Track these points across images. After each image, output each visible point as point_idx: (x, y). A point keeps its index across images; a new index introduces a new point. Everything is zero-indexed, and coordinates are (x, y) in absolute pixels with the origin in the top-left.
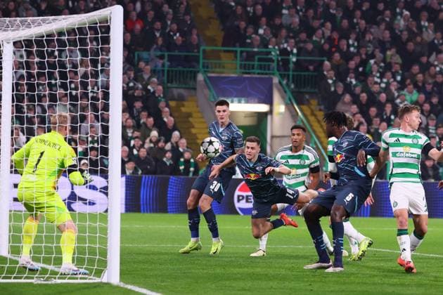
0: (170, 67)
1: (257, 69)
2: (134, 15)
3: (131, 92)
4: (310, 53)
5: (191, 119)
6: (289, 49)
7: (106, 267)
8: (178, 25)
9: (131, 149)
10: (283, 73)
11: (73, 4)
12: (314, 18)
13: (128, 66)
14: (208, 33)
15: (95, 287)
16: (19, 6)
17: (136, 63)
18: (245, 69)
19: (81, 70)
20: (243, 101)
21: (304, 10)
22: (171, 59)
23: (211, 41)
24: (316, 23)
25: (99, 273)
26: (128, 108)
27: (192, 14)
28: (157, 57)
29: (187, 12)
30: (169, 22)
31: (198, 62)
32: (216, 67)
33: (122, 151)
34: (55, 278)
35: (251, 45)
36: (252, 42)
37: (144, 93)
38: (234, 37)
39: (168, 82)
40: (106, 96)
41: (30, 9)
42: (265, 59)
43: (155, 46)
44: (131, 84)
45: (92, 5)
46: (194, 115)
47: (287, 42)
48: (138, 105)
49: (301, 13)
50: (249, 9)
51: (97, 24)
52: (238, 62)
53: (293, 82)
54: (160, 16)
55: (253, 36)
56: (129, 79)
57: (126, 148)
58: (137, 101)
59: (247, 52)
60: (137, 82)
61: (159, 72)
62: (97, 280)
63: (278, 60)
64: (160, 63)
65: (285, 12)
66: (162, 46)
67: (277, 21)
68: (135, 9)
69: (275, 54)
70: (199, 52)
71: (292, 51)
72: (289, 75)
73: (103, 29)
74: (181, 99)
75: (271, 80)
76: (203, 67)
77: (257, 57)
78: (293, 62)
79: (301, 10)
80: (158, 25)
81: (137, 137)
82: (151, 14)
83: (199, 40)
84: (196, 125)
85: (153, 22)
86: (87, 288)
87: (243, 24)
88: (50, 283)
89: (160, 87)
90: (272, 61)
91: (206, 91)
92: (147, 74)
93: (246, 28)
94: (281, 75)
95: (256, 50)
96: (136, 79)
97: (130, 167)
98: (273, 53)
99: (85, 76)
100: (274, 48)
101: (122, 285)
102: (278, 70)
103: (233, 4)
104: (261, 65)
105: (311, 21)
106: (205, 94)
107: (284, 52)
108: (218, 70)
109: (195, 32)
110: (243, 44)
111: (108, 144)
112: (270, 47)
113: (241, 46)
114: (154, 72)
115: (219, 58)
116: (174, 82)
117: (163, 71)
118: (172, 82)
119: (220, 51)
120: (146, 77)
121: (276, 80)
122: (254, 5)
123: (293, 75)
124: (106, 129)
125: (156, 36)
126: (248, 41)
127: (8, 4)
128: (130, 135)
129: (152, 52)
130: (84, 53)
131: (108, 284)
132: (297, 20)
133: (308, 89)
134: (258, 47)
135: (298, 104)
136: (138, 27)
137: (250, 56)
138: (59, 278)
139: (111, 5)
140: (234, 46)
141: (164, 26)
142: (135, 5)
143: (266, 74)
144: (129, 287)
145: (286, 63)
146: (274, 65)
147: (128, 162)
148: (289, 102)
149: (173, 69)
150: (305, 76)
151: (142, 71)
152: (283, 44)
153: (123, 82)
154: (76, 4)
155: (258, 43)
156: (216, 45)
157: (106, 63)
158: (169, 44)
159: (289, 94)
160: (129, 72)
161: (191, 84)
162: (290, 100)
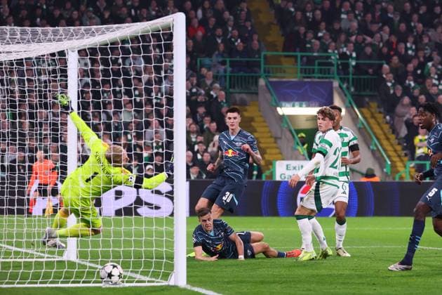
0: (232, 72)
1: (318, 73)
2: (195, 23)
3: (194, 98)
4: (370, 57)
5: (253, 124)
6: (348, 53)
7: (173, 270)
8: (238, 30)
9: (195, 153)
10: (342, 76)
11: (136, 12)
12: (372, 22)
13: (191, 72)
14: (270, 39)
15: (163, 290)
16: (83, 15)
17: (198, 70)
18: (305, 73)
19: (145, 77)
20: (304, 106)
21: (362, 14)
22: (233, 64)
23: (272, 46)
24: (375, 27)
25: (166, 276)
26: (192, 114)
27: (253, 20)
28: (219, 62)
29: (248, 19)
30: (230, 29)
31: (259, 66)
32: (277, 72)
33: (187, 156)
34: (123, 282)
35: (311, 50)
36: (312, 47)
37: (207, 99)
38: (294, 43)
39: (230, 87)
40: (170, 102)
41: (94, 18)
42: (326, 63)
43: (217, 53)
44: (194, 90)
45: (154, 13)
46: (256, 119)
47: (346, 46)
48: (201, 110)
49: (359, 18)
50: (308, 14)
51: (160, 31)
52: (299, 67)
53: (353, 85)
54: (222, 23)
55: (313, 41)
56: (192, 85)
57: (190, 153)
58: (201, 106)
59: (308, 57)
60: (200, 87)
61: (221, 77)
62: (164, 283)
63: (338, 65)
64: (222, 68)
65: (344, 16)
66: (224, 52)
67: (337, 26)
68: (196, 17)
69: (334, 58)
70: (260, 57)
71: (351, 55)
72: (348, 79)
73: (165, 38)
74: (243, 103)
75: (332, 83)
76: (265, 72)
77: (317, 62)
78: (353, 67)
79: (360, 15)
80: (219, 31)
81: (200, 142)
82: (212, 21)
83: (260, 45)
84: (258, 129)
85: (215, 28)
86: (156, 291)
87: (302, 30)
88: (118, 286)
89: (223, 93)
90: (332, 65)
91: (268, 95)
92: (210, 79)
93: (305, 33)
94: (341, 79)
95: (315, 54)
96: (198, 85)
97: (194, 170)
98: (333, 57)
99: (149, 82)
100: (334, 52)
101: (189, 287)
102: (338, 74)
103: (292, 10)
104: (321, 69)
105: (369, 26)
106: (265, 97)
107: (343, 56)
108: (279, 75)
109: (256, 37)
110: (304, 49)
111: (172, 150)
112: (330, 51)
113: (301, 51)
114: (216, 78)
115: (280, 63)
116: (236, 88)
117: (225, 77)
118: (234, 88)
119: (281, 56)
120: (209, 82)
121: (336, 84)
122: (313, 11)
123: (353, 79)
124: (170, 135)
125: (217, 42)
126: (308, 46)
127: (72, 13)
128: (194, 140)
129: (214, 58)
130: (147, 60)
131: (175, 287)
132: (355, 24)
133: (368, 92)
134: (318, 52)
135: (358, 108)
136: (200, 34)
137: (310, 61)
138: (127, 282)
139: (173, 13)
140: (295, 51)
141: (225, 32)
142: (196, 11)
143: (326, 78)
144: (196, 289)
145: (345, 67)
146: (334, 69)
147: (192, 167)
148: (349, 105)
149: (236, 74)
150: (364, 79)
151: (205, 77)
152: (342, 48)
153: (187, 88)
154: (138, 12)
155: (318, 47)
156: (277, 51)
157: (170, 69)
158: (230, 50)
159: (349, 96)
160: (191, 78)
161: (253, 88)
162: (350, 103)
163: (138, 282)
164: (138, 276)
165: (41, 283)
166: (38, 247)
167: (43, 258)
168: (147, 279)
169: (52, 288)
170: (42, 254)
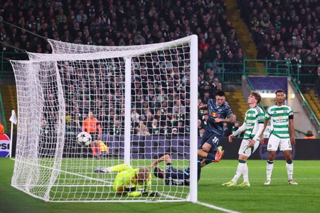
0: (225, 71)
1: (278, 72)
2: (203, 41)
3: (202, 87)
4: (310, 63)
5: (238, 103)
6: (297, 60)
7: (189, 192)
8: (229, 46)
9: (203, 121)
10: (293, 74)
11: (167, 34)
12: (311, 41)
13: (200, 71)
14: (249, 51)
15: (183, 204)
16: (134, 36)
17: (205, 70)
18: (271, 72)
19: (173, 74)
20: (270, 92)
21: (305, 37)
22: (226, 67)
23: (251, 56)
24: (313, 45)
25: (185, 196)
26: (201, 96)
27: (238, 40)
28: (218, 65)
29: (236, 39)
30: (225, 45)
31: (242, 68)
32: (253, 72)
33: (198, 123)
34: (158, 199)
35: (274, 58)
36: (274, 56)
37: (210, 87)
38: (263, 54)
39: (224, 81)
40: (188, 89)
41: (141, 38)
42: (283, 67)
43: (216, 59)
44: (202, 82)
45: (178, 35)
46: (240, 101)
47: (295, 56)
48: (207, 94)
49: (304, 39)
50: (272, 36)
51: (182, 46)
52: (267, 68)
53: (300, 80)
54: (219, 41)
55: (276, 52)
56: (201, 79)
57: (200, 121)
58: (206, 92)
59: (272, 62)
60: (206, 80)
61: (219, 74)
62: (184, 200)
63: (290, 67)
64: (219, 69)
65: (294, 38)
66: (220, 59)
67: (290, 44)
68: (204, 38)
69: (288, 63)
70: (243, 62)
71: (298, 61)
72: (297, 76)
73: (185, 51)
74: (232, 91)
75: (287, 78)
76: (246, 71)
77: (277, 65)
78: (300, 68)
79: (304, 37)
80: (218, 46)
81: (206, 114)
82: (214, 40)
83: (243, 55)
84: (242, 107)
85: (215, 45)
86: (178, 205)
87: (269, 46)
88: (155, 202)
89: (220, 84)
90: (287, 67)
91: (248, 86)
92: (212, 75)
93: (271, 48)
94: (292, 76)
95: (277, 61)
96: (205, 79)
97: (202, 131)
98: (287, 63)
99: (176, 77)
100: (288, 60)
101: (199, 203)
102: (291, 73)
103: (263, 33)
104: (280, 70)
105: (310, 43)
106: (246, 86)
107: (294, 62)
108: (254, 73)
109: (240, 50)
110: (270, 58)
111: (189, 118)
112: (286, 59)
113: (268, 59)
114: (216, 75)
115: (255, 66)
116: (228, 81)
117: (222, 74)
118: (227, 81)
119: (255, 62)
120: (211, 77)
121: (289, 79)
122: (275, 34)
123: (300, 76)
124: (188, 110)
125: (217, 53)
126: (273, 55)
127: (128, 35)
128: (202, 113)
129: (215, 63)
130: (175, 64)
131: (190, 202)
132: (301, 42)
133: (309, 84)
134: (278, 59)
135: (303, 93)
136: (206, 48)
137: (274, 65)
138: (161, 199)
139: (190, 35)
140: (265, 59)
141: (222, 47)
142: (204, 34)
143: (284, 75)
144: (203, 204)
145: (295, 68)
146: (288, 70)
147: (201, 129)
148: (297, 92)
149: (228, 73)
150: (306, 76)
151: (209, 75)
152: (293, 57)
153: (198, 81)
154: (168, 34)
155: (278, 57)
156: (253, 58)
157: (188, 70)
158: (225, 58)
159: (298, 87)
160: (201, 75)
161: (239, 81)
162: (298, 91)
163: (167, 199)
164: (168, 196)
165: (108, 200)
166: (107, 177)
167: (109, 184)
168: (174, 197)
169: (115, 203)
170: (109, 182)
